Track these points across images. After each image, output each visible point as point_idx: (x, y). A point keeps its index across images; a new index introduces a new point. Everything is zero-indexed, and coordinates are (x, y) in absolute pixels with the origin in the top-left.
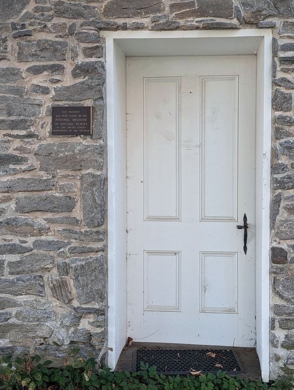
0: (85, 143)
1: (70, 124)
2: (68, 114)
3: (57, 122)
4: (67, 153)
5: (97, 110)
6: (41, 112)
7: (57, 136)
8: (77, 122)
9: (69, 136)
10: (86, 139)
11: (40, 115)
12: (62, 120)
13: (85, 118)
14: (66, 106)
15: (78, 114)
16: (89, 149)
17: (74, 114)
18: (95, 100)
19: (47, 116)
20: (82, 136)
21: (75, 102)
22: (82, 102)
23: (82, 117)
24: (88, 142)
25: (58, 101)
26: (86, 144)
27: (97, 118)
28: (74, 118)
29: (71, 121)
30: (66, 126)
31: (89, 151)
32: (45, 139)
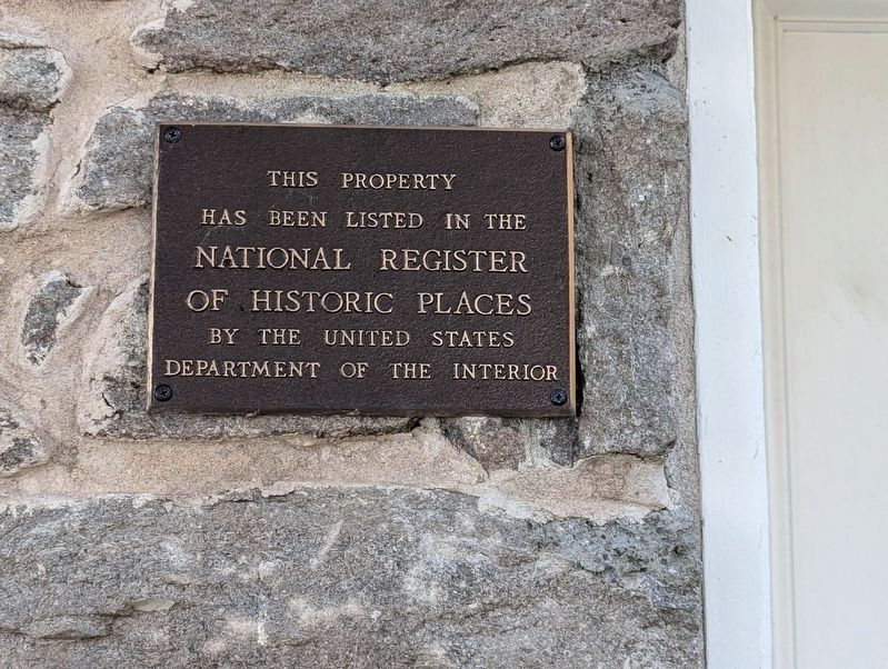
0: (498, 496)
1: (349, 302)
2: (329, 197)
3: (210, 278)
4: (306, 613)
5: (626, 165)
6: (39, 178)
7: (198, 424)
8: (429, 281)
9: (338, 424)
10: (512, 459)
11: (25, 210)
12: (265, 257)
13: (506, 240)
14: (308, 119)
15: (434, 205)
16: (549, 564)
17: (397, 200)
18: (602, 73)
19: (102, 213)
20: (474, 424)
21: (396, 92)
22: (463, 93)
23: (478, 237)
24: (531, 489)
25: (217, 70)
26: (517, 510)
27: (628, 242)
28: (399, 240)
29: (366, 276)
30: (311, 324)
31: (551, 586)
32: (64, 456)
